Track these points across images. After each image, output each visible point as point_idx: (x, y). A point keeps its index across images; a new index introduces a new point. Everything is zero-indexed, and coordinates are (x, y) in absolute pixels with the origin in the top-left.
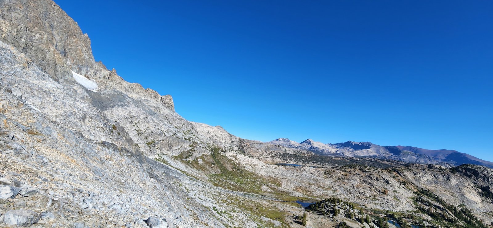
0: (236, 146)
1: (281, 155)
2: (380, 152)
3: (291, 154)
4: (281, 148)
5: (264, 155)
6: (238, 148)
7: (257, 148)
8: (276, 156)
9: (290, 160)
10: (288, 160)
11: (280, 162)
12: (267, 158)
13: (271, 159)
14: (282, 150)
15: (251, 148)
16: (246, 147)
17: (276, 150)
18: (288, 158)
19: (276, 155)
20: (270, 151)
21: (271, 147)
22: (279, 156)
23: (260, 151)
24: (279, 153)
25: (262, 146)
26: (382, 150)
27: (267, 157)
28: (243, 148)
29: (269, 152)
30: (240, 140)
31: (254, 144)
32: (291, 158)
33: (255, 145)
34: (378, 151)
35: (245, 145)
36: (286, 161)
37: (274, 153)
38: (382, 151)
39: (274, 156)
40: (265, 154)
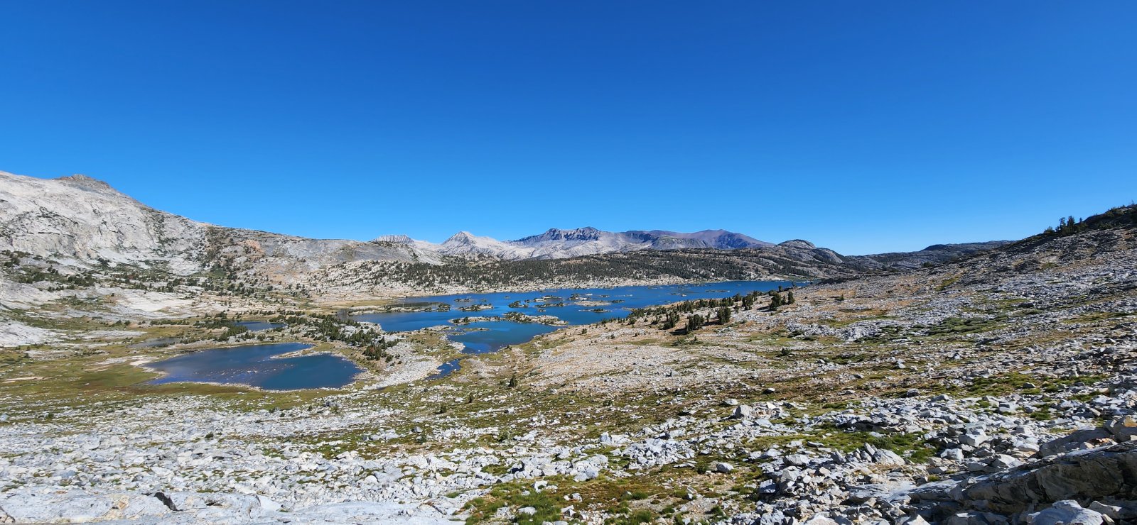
0: (188, 259)
1: (402, 272)
2: (618, 244)
3: (434, 266)
4: (399, 249)
5: (331, 277)
6: (199, 263)
7: (300, 257)
8: (386, 274)
9: (440, 282)
10: (436, 283)
11: (408, 295)
12: (346, 288)
13: (365, 288)
14: (403, 257)
15: (271, 259)
16: (243, 259)
17: (383, 258)
18: (433, 277)
19: (383, 273)
20: (359, 263)
21: (358, 250)
22: (396, 273)
23: (314, 266)
24: (393, 265)
25: (320, 249)
26: (620, 239)
27: (345, 281)
28: (230, 261)
29: (356, 264)
30: (213, 231)
31: (285, 242)
32: (442, 276)
33: (288, 245)
34: (614, 243)
35: (240, 249)
36: (428, 286)
37: (376, 268)
38: (621, 242)
39: (376, 277)
40: (334, 274)
